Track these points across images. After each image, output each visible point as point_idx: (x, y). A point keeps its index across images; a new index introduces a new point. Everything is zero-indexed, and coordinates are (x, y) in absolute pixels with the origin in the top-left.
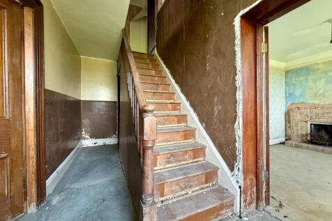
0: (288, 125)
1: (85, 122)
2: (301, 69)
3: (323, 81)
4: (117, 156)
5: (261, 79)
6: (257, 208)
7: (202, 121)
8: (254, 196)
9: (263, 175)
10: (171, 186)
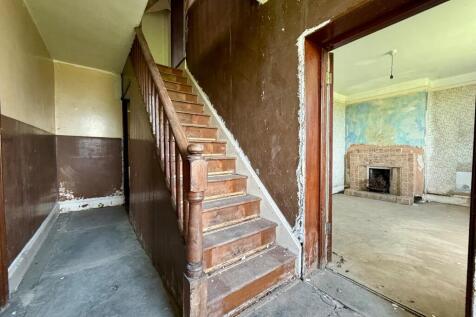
0: (348, 170)
1: (65, 171)
2: (362, 105)
3: (382, 120)
4: (127, 222)
5: (325, 116)
6: (319, 267)
7: (254, 166)
8: (316, 254)
9: (325, 228)
10: (221, 253)
